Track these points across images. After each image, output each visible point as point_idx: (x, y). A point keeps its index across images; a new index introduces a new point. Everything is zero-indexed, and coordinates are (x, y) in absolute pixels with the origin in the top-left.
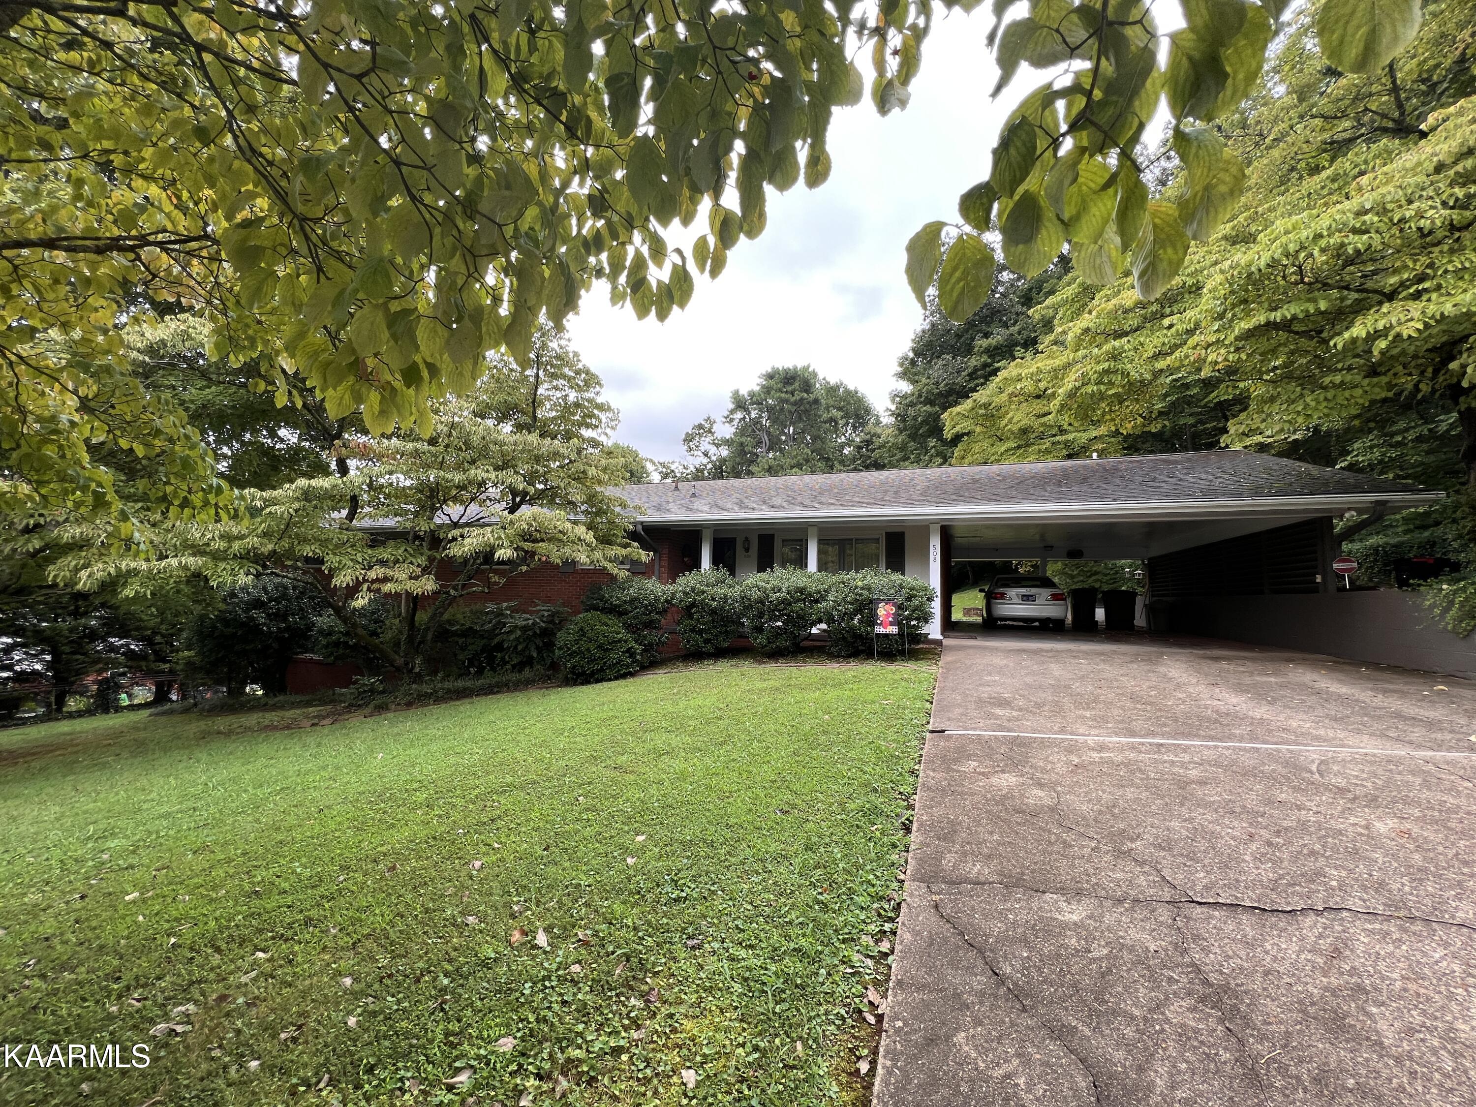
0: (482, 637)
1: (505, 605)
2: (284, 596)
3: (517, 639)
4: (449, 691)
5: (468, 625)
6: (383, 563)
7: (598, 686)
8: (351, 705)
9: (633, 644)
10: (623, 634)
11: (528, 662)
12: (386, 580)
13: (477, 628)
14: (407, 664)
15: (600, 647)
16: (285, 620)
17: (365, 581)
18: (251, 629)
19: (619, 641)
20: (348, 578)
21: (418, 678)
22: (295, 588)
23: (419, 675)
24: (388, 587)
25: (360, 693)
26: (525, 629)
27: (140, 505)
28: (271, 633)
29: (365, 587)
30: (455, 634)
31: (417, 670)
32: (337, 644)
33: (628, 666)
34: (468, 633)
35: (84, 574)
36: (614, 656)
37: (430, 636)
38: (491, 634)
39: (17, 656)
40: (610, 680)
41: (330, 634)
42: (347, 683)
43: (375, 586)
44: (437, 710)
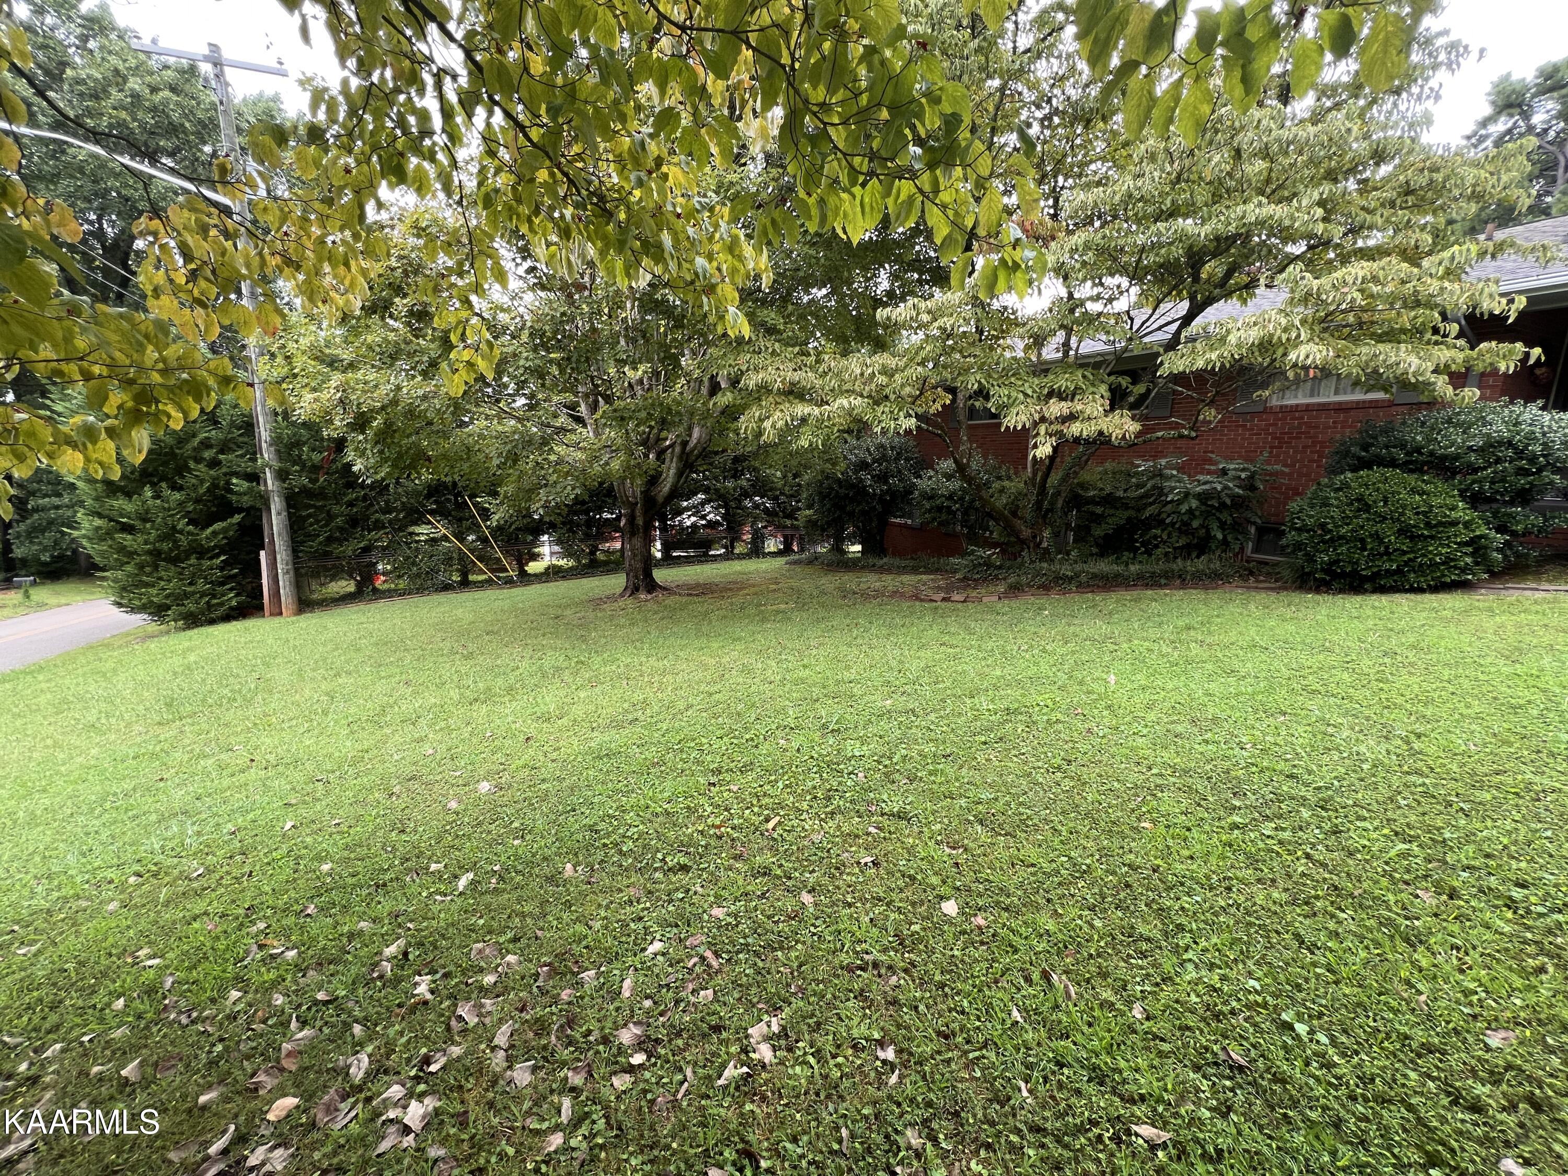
0: (1126, 507)
1: (1163, 462)
2: (884, 458)
3: (1190, 511)
4: (1095, 576)
5: (1108, 489)
6: (1062, 396)
7: (1383, 601)
8: (965, 578)
9: (1483, 530)
10: (1463, 511)
11: (1201, 546)
12: (1072, 417)
13: (1120, 494)
14: (1035, 537)
15: (1405, 532)
16: (886, 482)
17: (1043, 419)
18: (859, 490)
19: (1454, 523)
20: (1024, 418)
21: (1045, 555)
22: (892, 448)
23: (1046, 551)
24: (1075, 429)
25: (975, 566)
26: (1203, 498)
27: (797, 349)
28: (875, 494)
29: (1042, 429)
30: (1092, 501)
31: (1045, 545)
32: (940, 509)
33: (1463, 570)
34: (1109, 500)
35: (767, 424)
36: (1438, 551)
37: (1060, 503)
38: (1141, 503)
39: (708, 508)
40: (1413, 590)
41: (931, 498)
42: (963, 554)
43: (1054, 427)
44: (1079, 601)
